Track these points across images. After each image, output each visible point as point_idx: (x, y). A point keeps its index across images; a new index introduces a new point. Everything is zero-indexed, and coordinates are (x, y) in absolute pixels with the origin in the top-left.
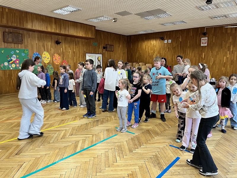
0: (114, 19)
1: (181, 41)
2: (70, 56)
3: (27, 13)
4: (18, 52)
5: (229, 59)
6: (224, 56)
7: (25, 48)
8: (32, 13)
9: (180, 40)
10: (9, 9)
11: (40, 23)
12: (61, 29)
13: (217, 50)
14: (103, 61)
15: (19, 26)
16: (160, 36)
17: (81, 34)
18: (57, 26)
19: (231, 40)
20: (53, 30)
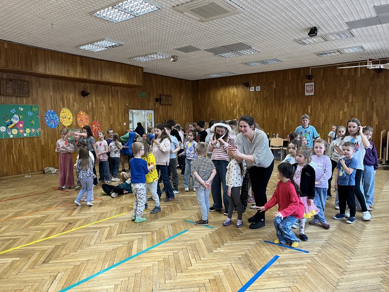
0: (173, 57)
1: (275, 88)
2: (104, 114)
3: (36, 49)
4: (22, 109)
5: (348, 114)
6: (340, 110)
7: (33, 103)
8: (44, 50)
9: (274, 86)
10: (10, 43)
11: (58, 64)
12: (89, 74)
13: (329, 101)
14: (156, 120)
15: (24, 69)
16: (244, 80)
17: (121, 80)
18: (85, 69)
19: (349, 86)
20: (78, 74)
